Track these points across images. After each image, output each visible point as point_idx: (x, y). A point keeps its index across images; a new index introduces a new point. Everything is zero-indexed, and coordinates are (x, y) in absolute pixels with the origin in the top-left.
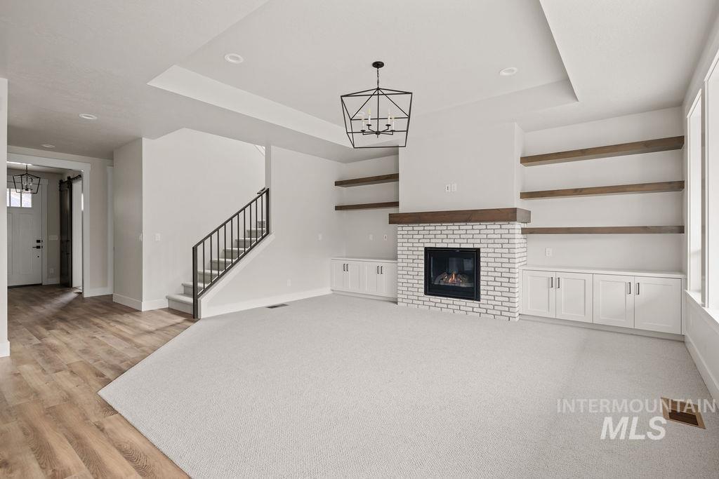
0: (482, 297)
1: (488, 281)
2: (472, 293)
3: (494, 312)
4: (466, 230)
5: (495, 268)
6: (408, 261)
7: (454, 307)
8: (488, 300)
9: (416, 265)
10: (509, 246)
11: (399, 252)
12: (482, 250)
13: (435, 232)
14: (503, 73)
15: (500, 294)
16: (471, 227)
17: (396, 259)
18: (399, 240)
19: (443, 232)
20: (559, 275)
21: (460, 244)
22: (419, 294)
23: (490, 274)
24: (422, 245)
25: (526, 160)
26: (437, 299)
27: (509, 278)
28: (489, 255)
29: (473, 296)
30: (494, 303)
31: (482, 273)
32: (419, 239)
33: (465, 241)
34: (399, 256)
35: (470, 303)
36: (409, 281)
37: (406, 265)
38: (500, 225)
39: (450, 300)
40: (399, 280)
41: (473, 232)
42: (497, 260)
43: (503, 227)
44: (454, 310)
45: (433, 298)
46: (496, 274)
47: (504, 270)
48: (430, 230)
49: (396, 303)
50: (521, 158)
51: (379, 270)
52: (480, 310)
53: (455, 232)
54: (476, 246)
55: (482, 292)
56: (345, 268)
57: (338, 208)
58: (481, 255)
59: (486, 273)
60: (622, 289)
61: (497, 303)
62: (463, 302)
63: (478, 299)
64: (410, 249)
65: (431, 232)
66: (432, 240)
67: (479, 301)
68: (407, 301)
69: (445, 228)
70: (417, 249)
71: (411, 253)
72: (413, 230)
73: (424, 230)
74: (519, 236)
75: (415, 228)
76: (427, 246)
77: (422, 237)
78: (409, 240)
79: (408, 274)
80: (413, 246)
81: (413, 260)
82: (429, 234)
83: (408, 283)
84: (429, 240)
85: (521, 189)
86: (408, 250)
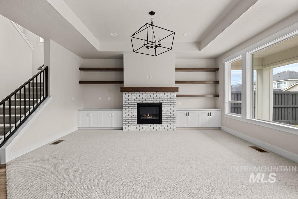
0: (163, 122)
1: (165, 116)
2: (159, 121)
3: (168, 128)
4: (156, 95)
5: (168, 110)
6: (129, 109)
7: (151, 128)
8: (165, 123)
9: (133, 111)
10: (173, 102)
11: (124, 106)
12: (163, 103)
13: (142, 96)
14: (185, 35)
15: (170, 120)
16: (158, 94)
17: (122, 108)
18: (124, 100)
19: (146, 96)
20: (188, 112)
21: (154, 101)
22: (134, 124)
23: (166, 113)
24: (136, 102)
25: (177, 69)
26: (143, 126)
27: (173, 114)
28: (166, 105)
29: (159, 122)
30: (167, 124)
31: (163, 113)
32: (134, 99)
33: (156, 100)
34: (124, 107)
35: (158, 125)
36: (129, 119)
37: (127, 111)
38: (170, 93)
39: (149, 125)
40: (124, 119)
41: (159, 96)
42: (169, 107)
43: (171, 94)
44: (151, 129)
45: (141, 125)
46: (168, 113)
47: (171, 111)
48: (140, 95)
49: (122, 130)
50: (176, 68)
51: (111, 115)
52: (162, 128)
53: (151, 96)
54: (160, 102)
55: (163, 120)
56: (89, 115)
57: (80, 82)
58: (163, 105)
59: (164, 113)
60: (206, 115)
61: (169, 124)
62: (155, 125)
63: (161, 123)
65: (140, 96)
66: (141, 100)
67: (162, 124)
68: (128, 128)
69: (147, 94)
70: (133, 104)
71: (130, 105)
72: (131, 95)
73: (137, 95)
74: (175, 98)
75: (132, 94)
76: (138, 102)
77: (136, 98)
78: (129, 100)
79: (128, 116)
80: (131, 103)
81: (131, 109)
82: (139, 97)
83: (129, 120)
84: (139, 100)
85: (176, 80)
86: (129, 104)
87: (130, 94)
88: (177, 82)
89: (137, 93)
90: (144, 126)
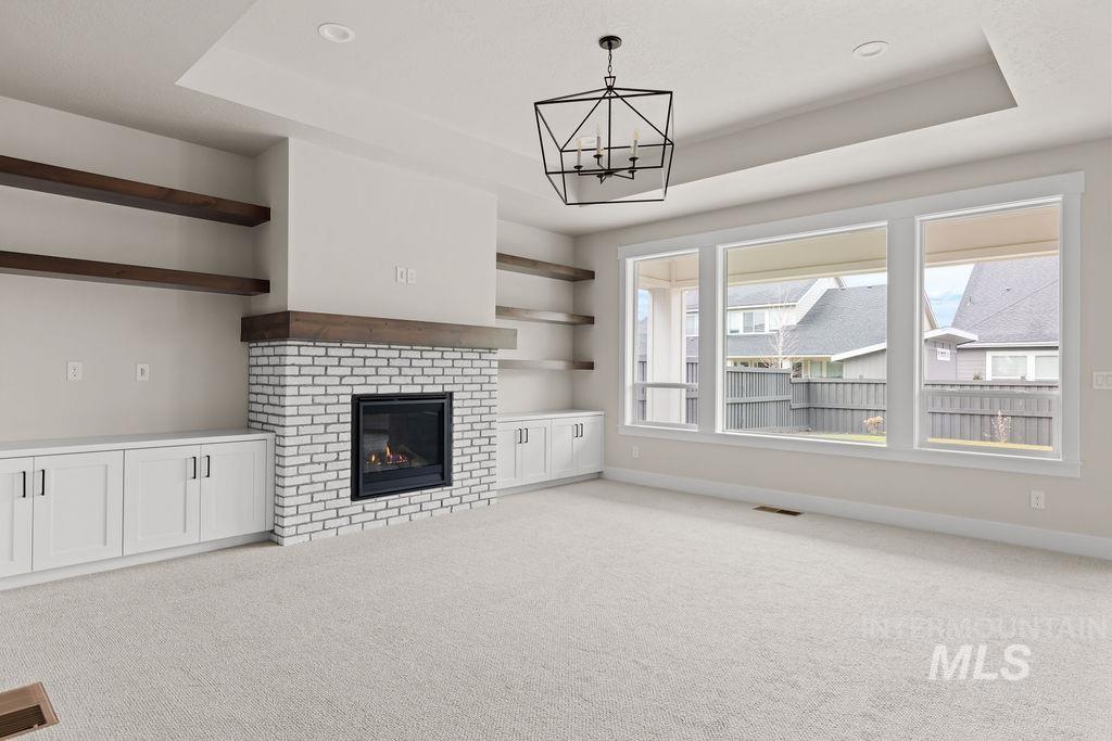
0: (455, 477)
1: (462, 448)
3: (470, 498)
4: (433, 360)
5: (472, 424)
6: (313, 429)
8: (462, 480)
9: (333, 438)
10: (489, 387)
11: (288, 411)
12: (455, 396)
13: (376, 362)
15: (478, 465)
18: (289, 381)
19: (393, 363)
20: (525, 425)
22: (340, 503)
23: (465, 435)
24: (348, 390)
27: (490, 438)
28: (465, 403)
30: (470, 482)
32: (342, 377)
33: (431, 380)
34: (288, 421)
35: (437, 493)
36: (315, 478)
37: (307, 440)
40: (285, 482)
41: (443, 363)
44: (410, 514)
45: (370, 503)
46: (473, 434)
47: (483, 426)
48: (365, 358)
49: (275, 541)
50: (497, 255)
51: (199, 469)
52: (452, 501)
53: (414, 363)
54: (446, 389)
55: (454, 469)
58: (455, 403)
60: (569, 433)
61: (475, 482)
62: (423, 496)
63: (449, 482)
64: (317, 400)
65: (368, 362)
66: (370, 380)
67: (451, 485)
68: (310, 528)
69: (396, 354)
70: (335, 399)
71: (321, 409)
72: (326, 355)
73: (353, 356)
74: (495, 372)
75: (332, 352)
76: (359, 391)
77: (347, 371)
78: (317, 380)
79: (312, 463)
80: (326, 394)
81: (326, 425)
82: (364, 366)
83: (312, 483)
84: (362, 380)
85: (497, 302)
86: (314, 404)
87: (322, 351)
88: (502, 311)
89: (353, 348)
90: (383, 505)
